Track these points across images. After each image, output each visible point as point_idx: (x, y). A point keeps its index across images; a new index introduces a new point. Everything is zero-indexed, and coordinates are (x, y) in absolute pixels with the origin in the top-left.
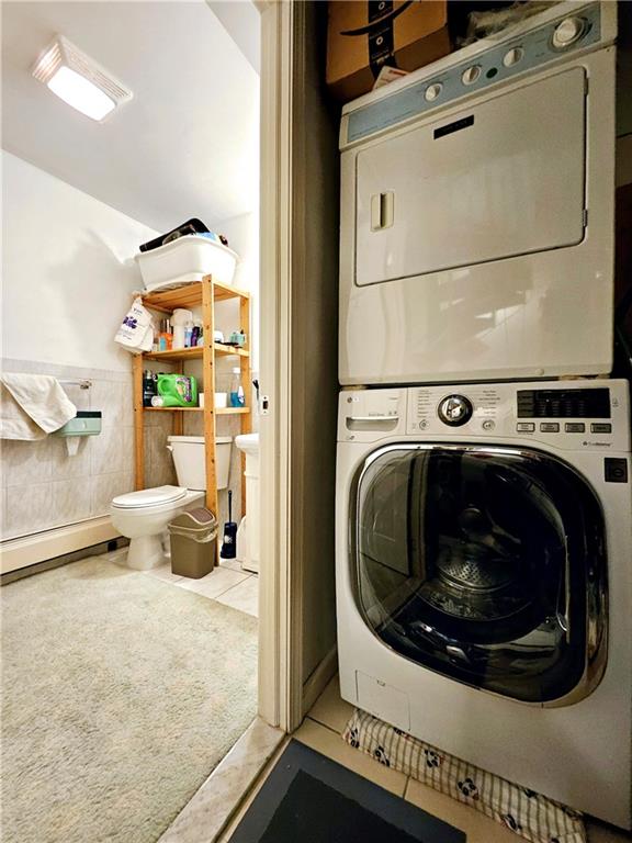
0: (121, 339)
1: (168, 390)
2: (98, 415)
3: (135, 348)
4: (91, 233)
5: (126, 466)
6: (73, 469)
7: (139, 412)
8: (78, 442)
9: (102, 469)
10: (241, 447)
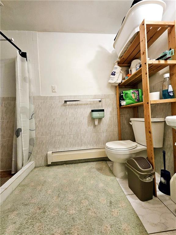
0: (111, 81)
1: (128, 97)
2: (103, 110)
3: (115, 83)
4: (100, 47)
5: (115, 130)
6: (98, 130)
7: (118, 109)
8: (98, 120)
9: (107, 130)
10: (172, 125)
